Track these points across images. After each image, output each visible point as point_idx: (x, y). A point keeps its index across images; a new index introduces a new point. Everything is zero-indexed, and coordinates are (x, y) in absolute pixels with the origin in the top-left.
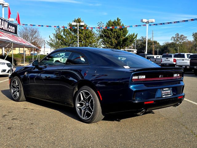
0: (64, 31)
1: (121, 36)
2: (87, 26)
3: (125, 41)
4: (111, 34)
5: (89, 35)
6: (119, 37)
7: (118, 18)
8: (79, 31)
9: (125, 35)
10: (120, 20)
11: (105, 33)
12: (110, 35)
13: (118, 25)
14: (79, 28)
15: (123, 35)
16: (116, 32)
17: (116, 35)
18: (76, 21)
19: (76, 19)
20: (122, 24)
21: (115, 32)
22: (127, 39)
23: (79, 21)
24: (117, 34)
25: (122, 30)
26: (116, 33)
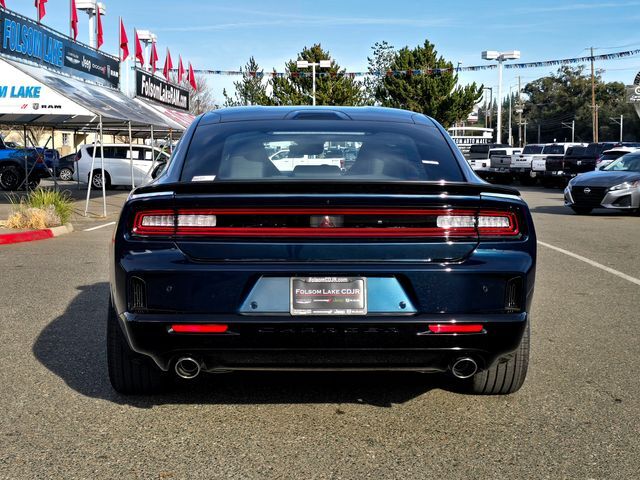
0: (275, 84)
1: (434, 93)
2: (337, 68)
3: (448, 109)
4: (405, 90)
5: (343, 93)
6: (429, 98)
7: (427, 42)
8: (316, 83)
9: (445, 91)
10: (433, 46)
11: (390, 85)
12: (403, 92)
13: (427, 60)
14: (317, 76)
15: (440, 91)
16: (420, 82)
17: (419, 92)
18: (308, 53)
19: (309, 48)
20: (438, 57)
21: (417, 82)
22: (451, 101)
23: (315, 54)
24: (422, 88)
25: (437, 78)
26: (419, 87)
